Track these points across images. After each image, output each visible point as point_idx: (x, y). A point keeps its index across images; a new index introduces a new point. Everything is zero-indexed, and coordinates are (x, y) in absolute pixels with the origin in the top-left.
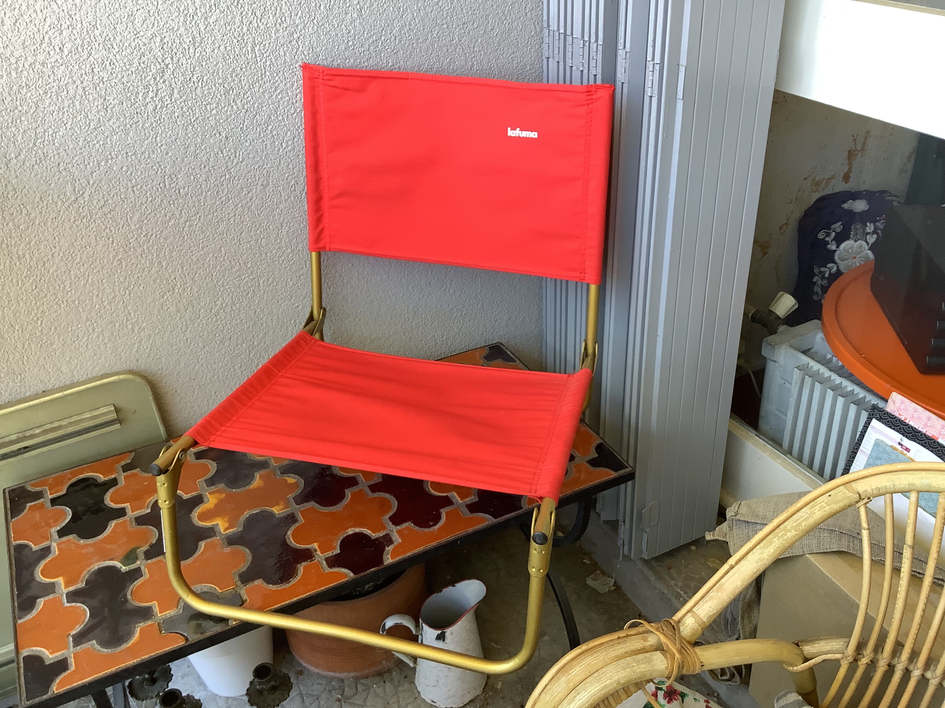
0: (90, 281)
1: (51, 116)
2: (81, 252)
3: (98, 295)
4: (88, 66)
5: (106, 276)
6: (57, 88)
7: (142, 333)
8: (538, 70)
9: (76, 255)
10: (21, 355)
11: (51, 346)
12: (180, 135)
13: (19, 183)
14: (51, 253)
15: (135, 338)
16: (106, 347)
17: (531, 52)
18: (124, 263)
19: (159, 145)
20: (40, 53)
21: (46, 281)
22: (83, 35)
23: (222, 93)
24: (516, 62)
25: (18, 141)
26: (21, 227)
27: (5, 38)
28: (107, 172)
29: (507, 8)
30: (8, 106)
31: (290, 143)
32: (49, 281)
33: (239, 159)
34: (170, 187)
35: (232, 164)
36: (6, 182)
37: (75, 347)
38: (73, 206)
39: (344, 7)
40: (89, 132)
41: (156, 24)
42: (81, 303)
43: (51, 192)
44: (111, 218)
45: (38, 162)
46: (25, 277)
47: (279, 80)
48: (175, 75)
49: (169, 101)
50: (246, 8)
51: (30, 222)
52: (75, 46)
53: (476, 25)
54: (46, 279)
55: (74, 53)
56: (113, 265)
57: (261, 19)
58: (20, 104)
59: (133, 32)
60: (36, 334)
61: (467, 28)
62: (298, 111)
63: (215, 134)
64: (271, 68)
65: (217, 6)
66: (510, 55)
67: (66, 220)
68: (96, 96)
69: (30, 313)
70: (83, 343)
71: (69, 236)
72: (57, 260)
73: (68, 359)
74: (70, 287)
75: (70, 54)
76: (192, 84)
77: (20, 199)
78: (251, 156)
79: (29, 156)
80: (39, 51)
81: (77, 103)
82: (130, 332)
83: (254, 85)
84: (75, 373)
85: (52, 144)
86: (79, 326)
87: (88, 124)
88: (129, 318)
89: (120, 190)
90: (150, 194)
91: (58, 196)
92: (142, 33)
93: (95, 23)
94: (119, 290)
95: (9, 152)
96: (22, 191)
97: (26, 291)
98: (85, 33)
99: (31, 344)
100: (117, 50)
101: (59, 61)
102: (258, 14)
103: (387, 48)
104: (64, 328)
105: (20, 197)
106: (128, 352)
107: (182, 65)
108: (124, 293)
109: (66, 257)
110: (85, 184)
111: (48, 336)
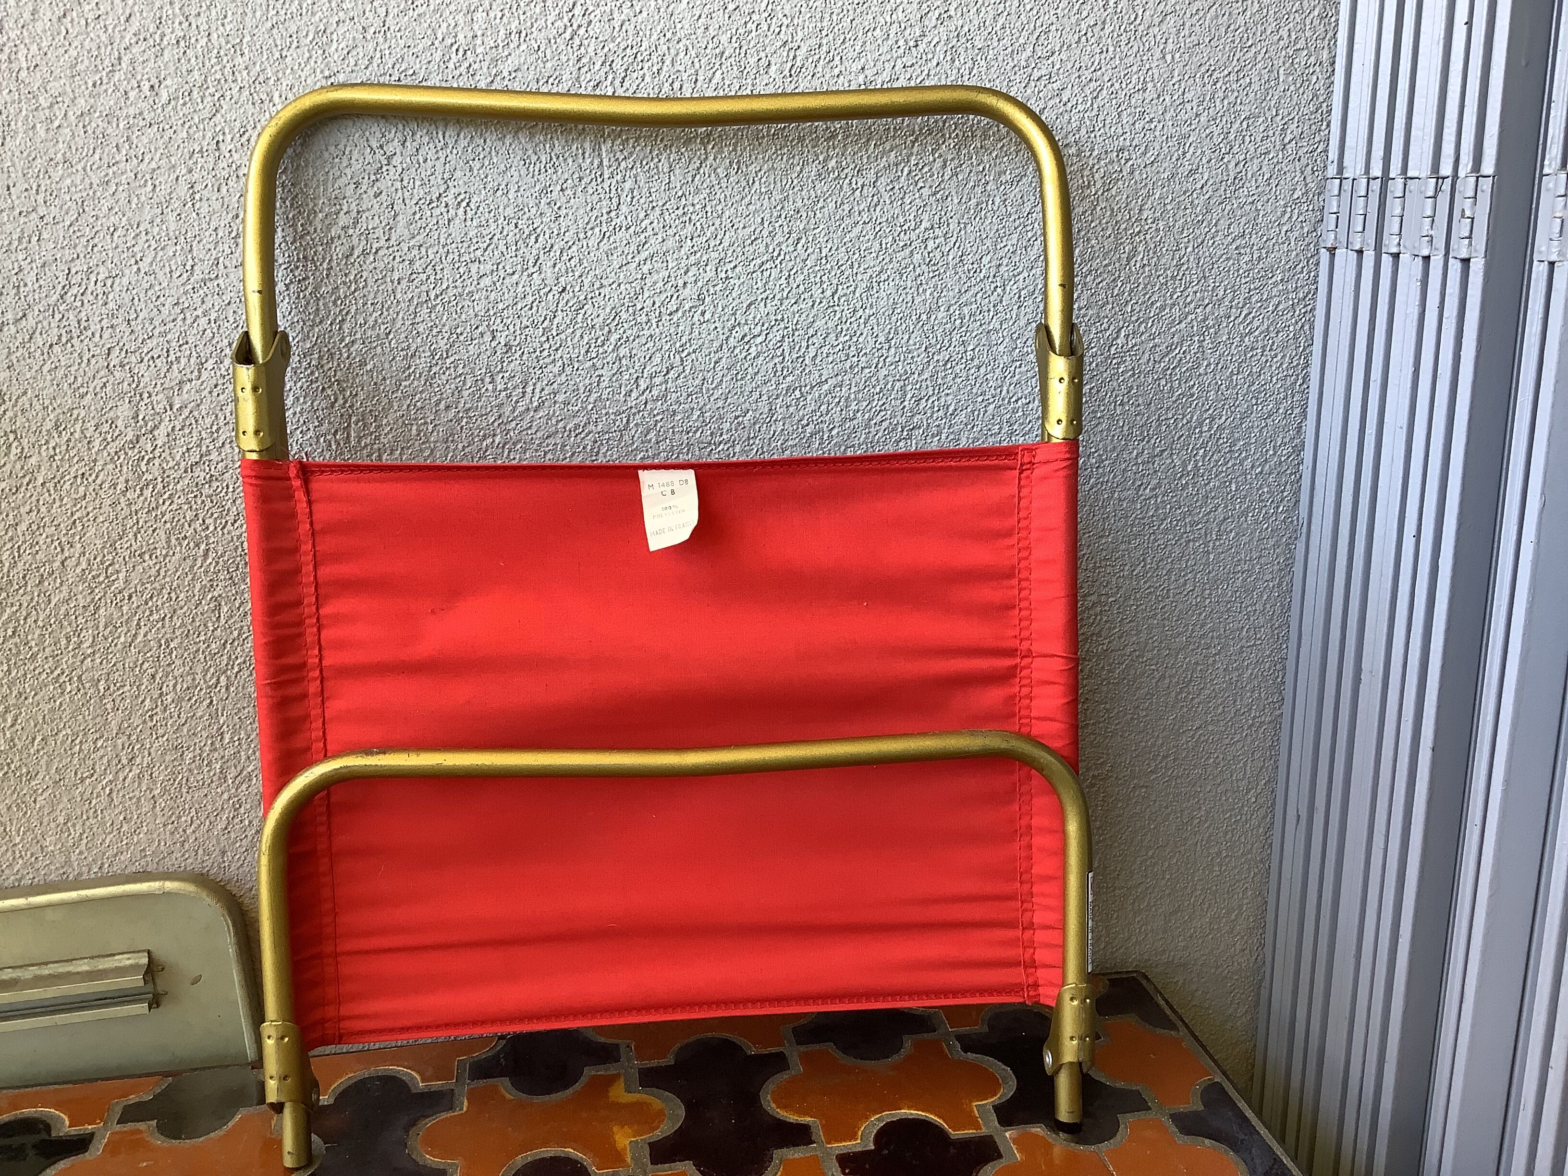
0: (140, 638)
1: (108, 237)
2: (130, 566)
3: (153, 676)
4: (209, 135)
5: (178, 633)
6: (132, 175)
7: (244, 786)
8: (1302, 287)
9: (118, 572)
11: (29, 781)
12: (398, 326)
13: (14, 381)
14: (60, 558)
15: (226, 796)
16: (154, 807)
17: (1288, 239)
18: (225, 609)
19: (347, 340)
20: (106, 91)
21: (40, 623)
22: (207, 64)
23: (511, 239)
24: (1247, 259)
25: (26, 285)
27: (34, 48)
28: (216, 386)
29: (1236, 126)
30: (16, 202)
31: (658, 380)
32: (47, 624)
33: (531, 402)
34: (359, 442)
35: (513, 411)
37: (82, 794)
38: (126, 454)
39: (827, 77)
40: (189, 287)
42: (112, 688)
43: (83, 414)
44: (210, 496)
45: (64, 340)
47: (649, 229)
48: (405, 183)
49: (382, 242)
50: (591, 50)
51: (24, 476)
52: (187, 87)
53: (1150, 157)
54: (41, 618)
55: (181, 102)
56: (200, 609)
57: (623, 79)
58: (45, 202)
59: (322, 72)
61: (1127, 161)
62: (687, 307)
63: (482, 334)
64: (633, 198)
65: (523, 35)
66: (1234, 240)
67: (106, 485)
68: (217, 205)
70: (103, 788)
71: (106, 524)
72: (71, 577)
73: (61, 820)
74: (91, 646)
75: (173, 103)
76: (444, 210)
78: (561, 398)
79: (45, 323)
80: (104, 87)
81: (171, 218)
82: (215, 778)
83: (589, 233)
84: (73, 858)
85: (101, 302)
86: (99, 744)
87: (188, 267)
88: (218, 745)
91: (97, 426)
93: (238, 40)
94: (206, 671)
96: (16, 401)
98: (214, 61)
101: (146, 115)
102: (619, 66)
103: (920, 184)
104: (63, 742)
105: (10, 414)
106: (204, 829)
107: (425, 161)
108: (214, 680)
109: (94, 573)
110: (161, 406)
111: (25, 755)
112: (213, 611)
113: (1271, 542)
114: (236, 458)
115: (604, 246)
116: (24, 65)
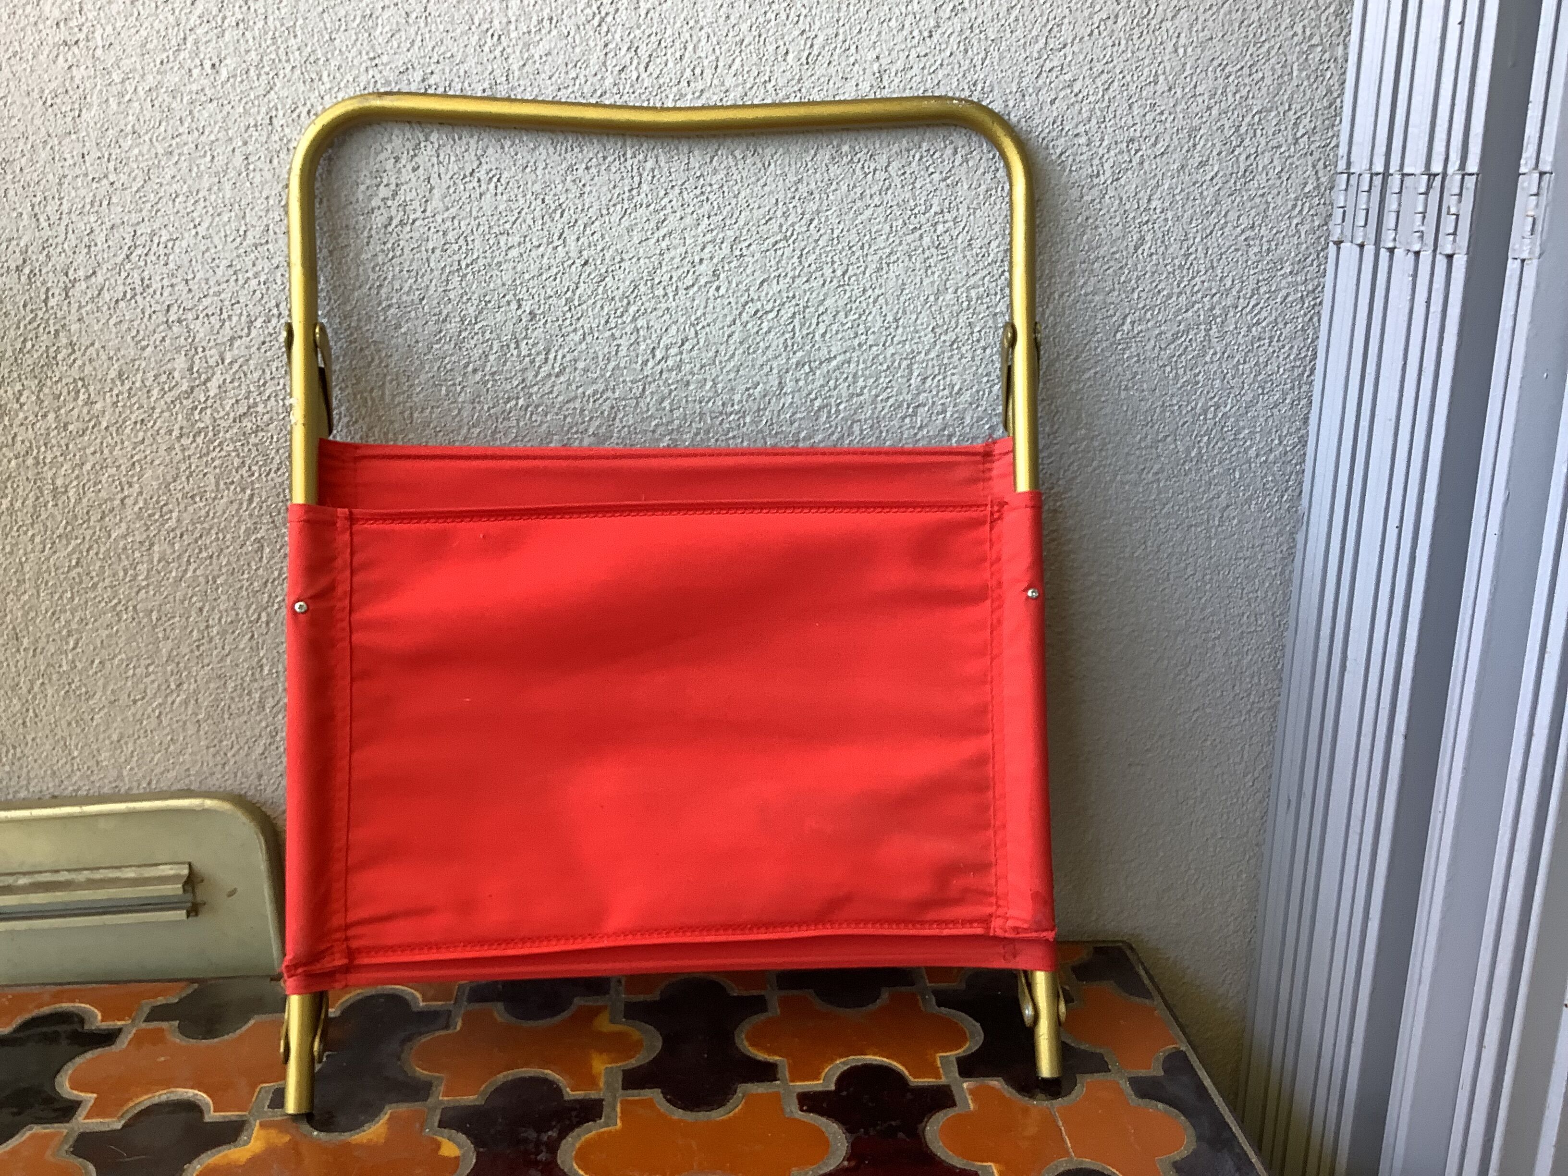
0: (189, 574)
1: (170, 203)
2: (182, 506)
3: (201, 610)
4: (263, 110)
5: (224, 570)
6: (193, 146)
8: (1312, 279)
9: (171, 511)
10: (23, 705)
11: (87, 700)
12: (431, 292)
13: (84, 332)
14: (120, 496)
15: (264, 724)
16: (199, 731)
17: (1298, 231)
18: (267, 550)
19: (384, 304)
20: (172, 68)
21: (101, 556)
22: (264, 45)
23: (537, 214)
24: (1256, 250)
25: (96, 245)
26: (71, 428)
27: (109, 28)
29: (1248, 119)
30: (90, 169)
31: (673, 351)
32: (107, 557)
33: (553, 368)
34: (393, 400)
35: (536, 376)
36: (58, 327)
37: (134, 715)
38: (181, 403)
39: (843, 64)
40: (242, 251)
41: (418, 43)
42: (164, 619)
43: (143, 364)
44: (256, 445)
45: (128, 296)
46: (59, 537)
47: (669, 206)
49: (419, 214)
50: (617, 37)
51: (90, 420)
52: (244, 66)
53: (1160, 148)
54: (102, 551)
55: (239, 79)
56: (244, 549)
58: (115, 169)
59: (367, 53)
60: (60, 666)
61: (1137, 151)
62: (703, 282)
63: (509, 302)
64: (654, 177)
65: (554, 21)
66: (1243, 231)
67: (162, 432)
68: (268, 176)
69: (57, 616)
70: (153, 711)
71: (162, 467)
72: (129, 513)
73: (115, 737)
74: (146, 579)
75: (231, 80)
76: (476, 184)
77: (80, 367)
78: (581, 365)
79: (113, 281)
80: (170, 65)
81: (228, 186)
82: (254, 707)
83: (611, 211)
84: (125, 773)
85: (162, 263)
86: (151, 669)
87: (242, 233)
88: (257, 676)
89: (284, 388)
90: (347, 409)
91: (156, 377)
92: (385, 59)
93: (292, 23)
94: (248, 607)
95: (75, 264)
96: (85, 351)
97: (57, 569)
98: (269, 42)
99: (48, 686)
100: (328, 86)
101: (207, 91)
102: (643, 52)
103: (931, 170)
104: (118, 666)
105: (79, 362)
106: (243, 753)
108: (255, 616)
109: (150, 512)
110: (213, 359)
111: (84, 677)
112: (256, 552)
113: (1275, 530)
114: (280, 411)
115: (626, 222)
116: (100, 44)
